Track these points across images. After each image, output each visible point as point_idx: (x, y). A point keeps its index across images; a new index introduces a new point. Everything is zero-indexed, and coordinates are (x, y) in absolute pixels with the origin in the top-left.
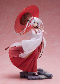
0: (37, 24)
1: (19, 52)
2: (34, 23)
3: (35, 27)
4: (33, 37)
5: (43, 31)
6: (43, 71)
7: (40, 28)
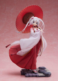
0: (37, 23)
1: (17, 50)
2: (34, 22)
3: (35, 27)
4: (32, 36)
5: (42, 30)
6: (45, 69)
7: (39, 27)
